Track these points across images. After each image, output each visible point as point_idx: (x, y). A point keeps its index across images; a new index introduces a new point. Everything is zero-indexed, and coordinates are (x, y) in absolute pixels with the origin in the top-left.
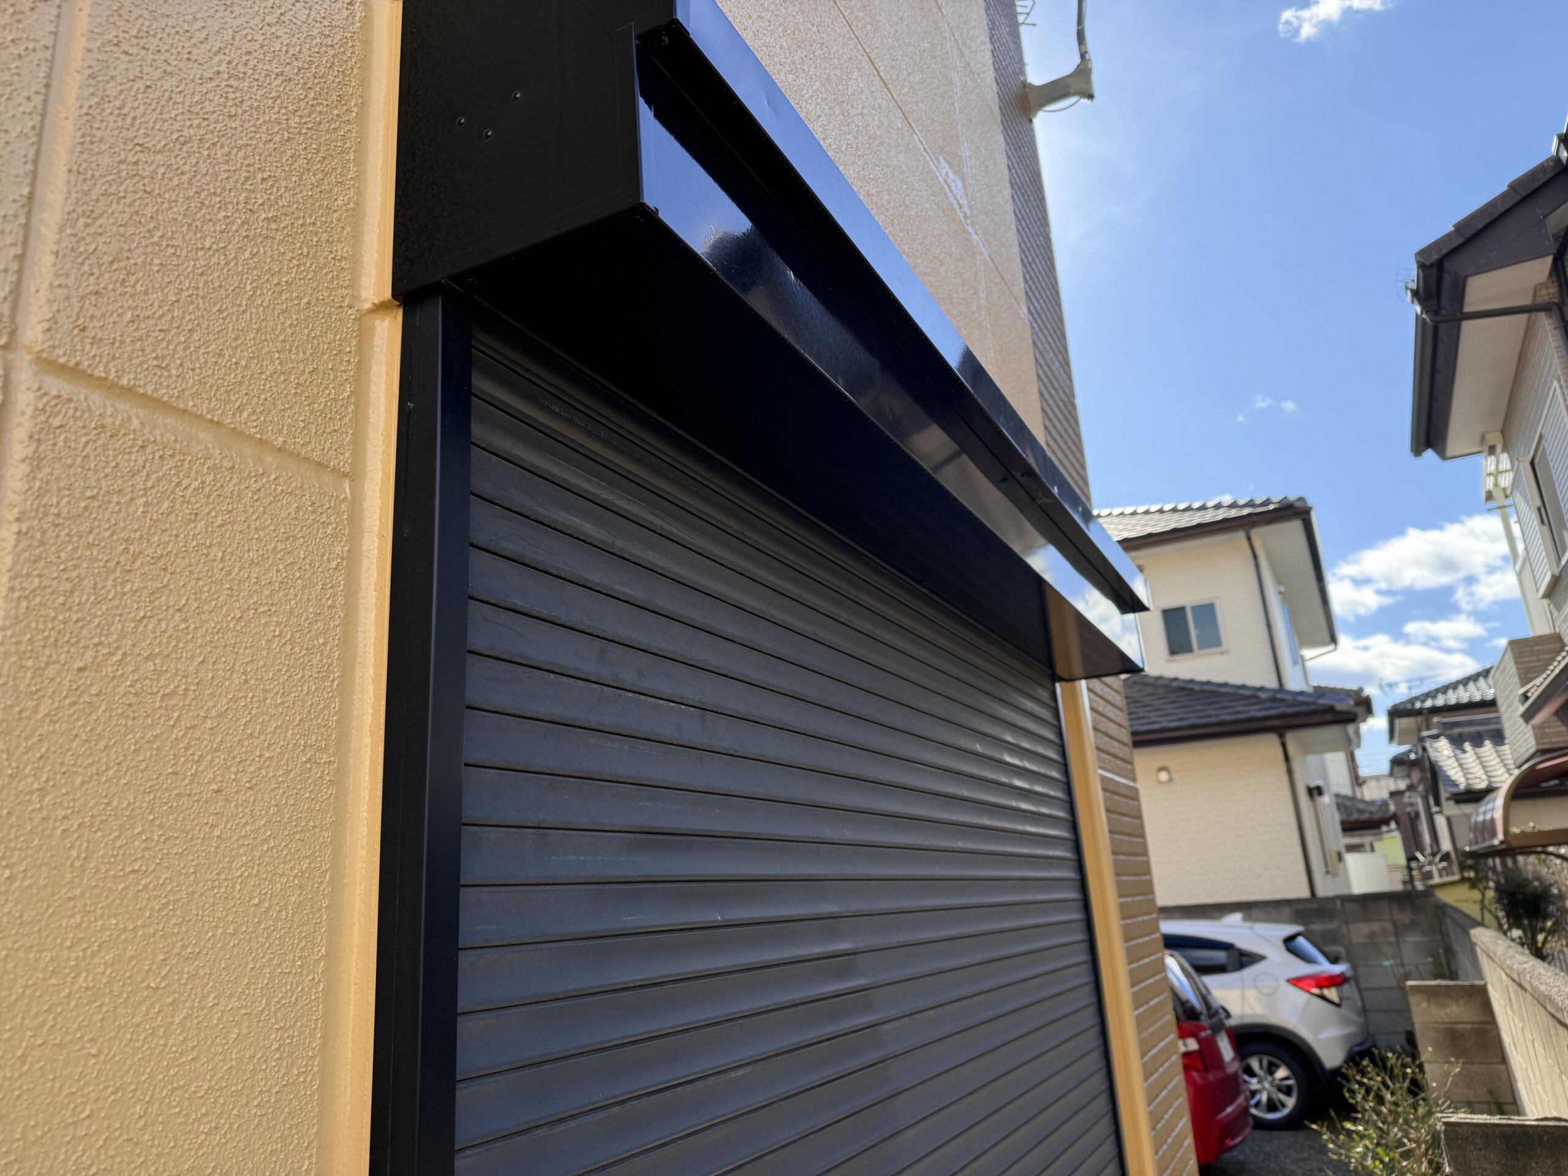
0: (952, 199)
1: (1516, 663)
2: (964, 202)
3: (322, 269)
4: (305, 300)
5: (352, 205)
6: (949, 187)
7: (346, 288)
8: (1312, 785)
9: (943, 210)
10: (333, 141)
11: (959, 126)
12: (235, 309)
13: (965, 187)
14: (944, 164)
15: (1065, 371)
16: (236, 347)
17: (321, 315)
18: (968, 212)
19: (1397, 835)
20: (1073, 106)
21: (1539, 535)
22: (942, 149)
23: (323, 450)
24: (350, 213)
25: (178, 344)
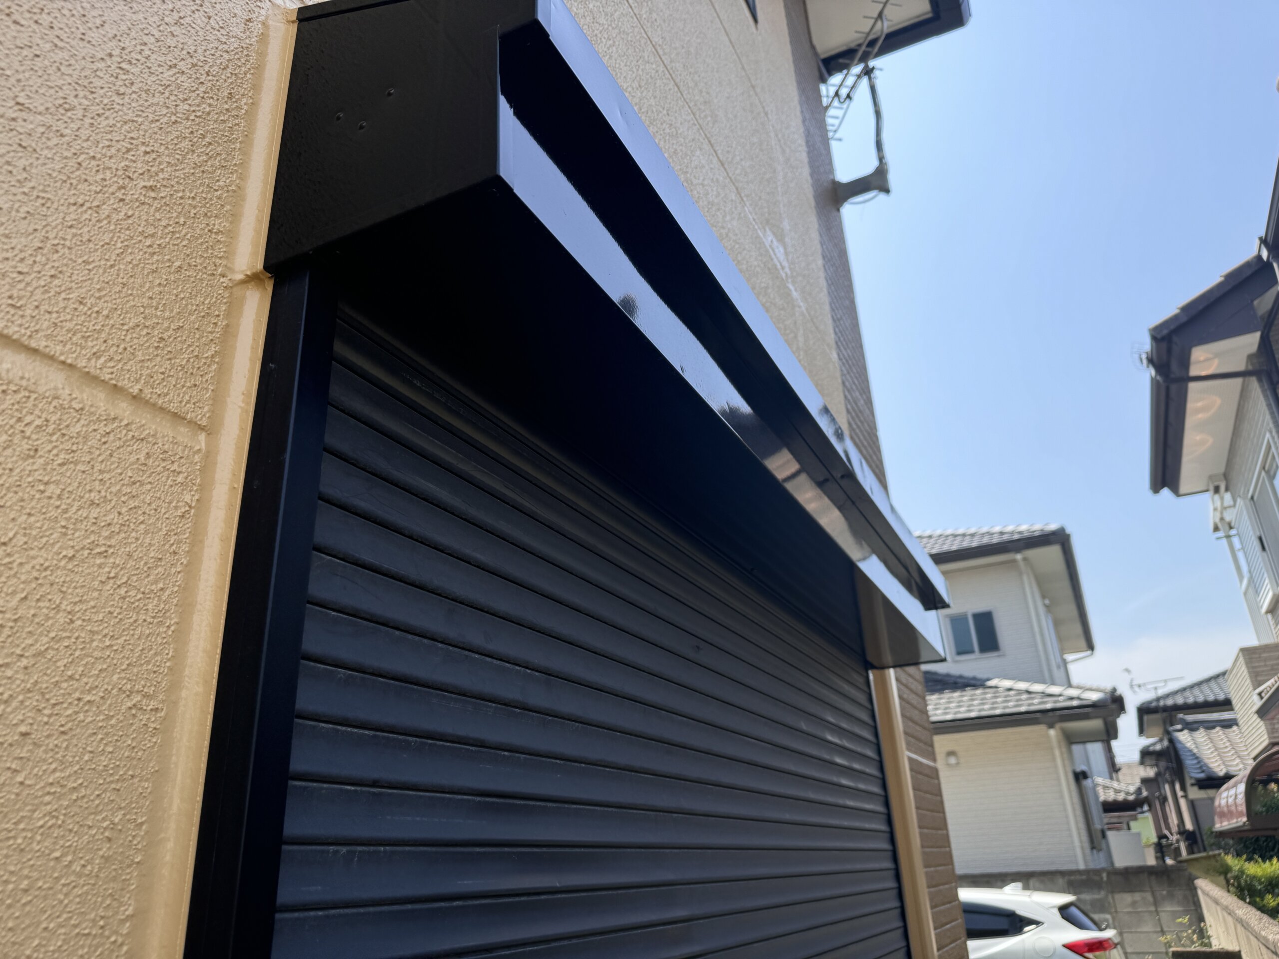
0: (775, 260)
1: (1248, 667)
2: (785, 264)
3: (197, 238)
4: (177, 264)
5: (233, 187)
6: (773, 251)
7: (220, 258)
8: (1078, 770)
9: (769, 269)
10: (220, 131)
11: (781, 206)
12: (103, 262)
13: (786, 254)
14: (769, 232)
15: (869, 409)
16: (99, 298)
17: (192, 279)
18: (789, 273)
19: (1149, 815)
20: (873, 201)
21: (1260, 559)
22: (768, 221)
23: (181, 402)
24: (230, 193)
25: (36, 288)
